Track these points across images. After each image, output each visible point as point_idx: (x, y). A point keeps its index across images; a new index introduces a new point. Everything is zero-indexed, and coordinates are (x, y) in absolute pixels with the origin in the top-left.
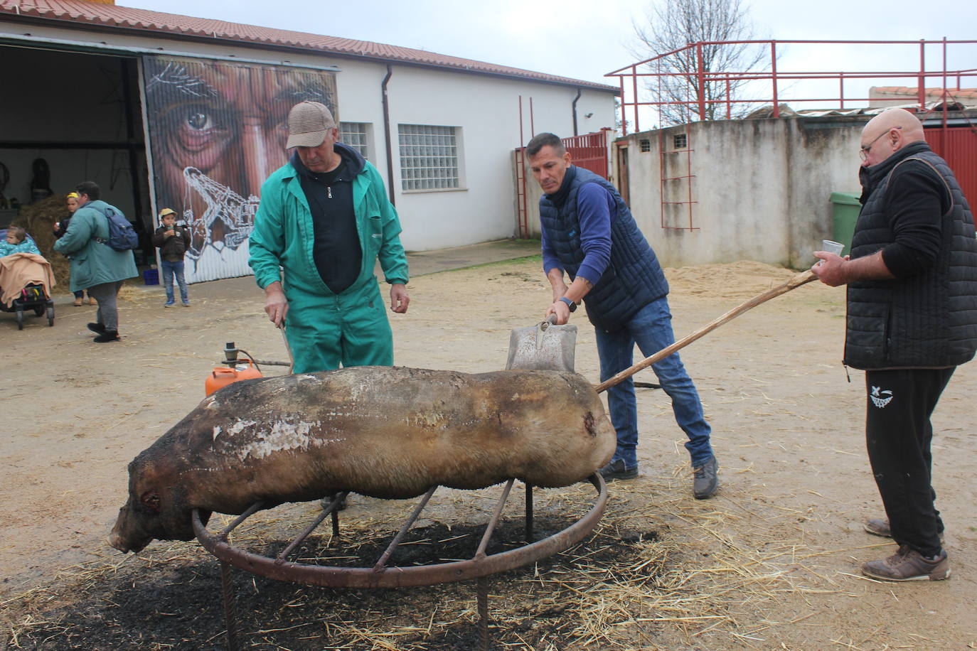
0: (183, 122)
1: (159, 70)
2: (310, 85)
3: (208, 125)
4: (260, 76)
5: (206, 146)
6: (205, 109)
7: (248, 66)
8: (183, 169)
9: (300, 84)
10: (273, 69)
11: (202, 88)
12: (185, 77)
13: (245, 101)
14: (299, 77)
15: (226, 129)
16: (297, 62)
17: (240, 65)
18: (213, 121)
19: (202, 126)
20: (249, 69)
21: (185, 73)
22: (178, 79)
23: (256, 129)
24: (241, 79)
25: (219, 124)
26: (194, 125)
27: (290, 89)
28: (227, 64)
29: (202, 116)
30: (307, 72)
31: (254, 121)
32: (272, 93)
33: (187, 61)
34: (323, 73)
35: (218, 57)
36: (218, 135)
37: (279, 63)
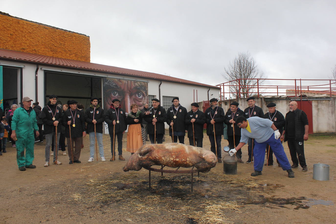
0: (111, 94)
1: (107, 81)
2: (141, 86)
3: (117, 95)
4: (130, 83)
6: (116, 91)
7: (127, 80)
9: (139, 85)
10: (133, 81)
11: (116, 86)
12: (113, 83)
13: (126, 89)
14: (139, 84)
15: (121, 96)
16: (139, 80)
17: (125, 80)
18: (118, 94)
19: (116, 95)
20: (127, 81)
21: (112, 82)
22: (111, 83)
23: (128, 96)
24: (125, 83)
25: (119, 95)
26: (114, 95)
27: (137, 87)
28: (122, 80)
29: (116, 93)
30: (141, 82)
31: (128, 94)
32: (132, 87)
33: (113, 79)
34: (145, 83)
35: (120, 78)
36: (119, 97)
37: (134, 80)
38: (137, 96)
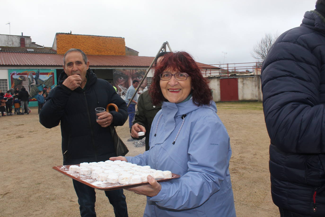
0: (118, 78)
1: (115, 71)
2: (141, 72)
3: (122, 78)
4: (132, 71)
5: (122, 82)
6: (122, 76)
8: (118, 85)
9: (139, 72)
10: (134, 70)
13: (129, 75)
14: (139, 71)
16: (138, 68)
20: (130, 70)
21: (119, 71)
23: (131, 79)
25: (124, 78)
26: (120, 79)
27: (137, 73)
28: (126, 70)
29: (121, 77)
30: (141, 70)
32: (134, 73)
34: (144, 70)
36: (124, 80)
38: (138, 78)
